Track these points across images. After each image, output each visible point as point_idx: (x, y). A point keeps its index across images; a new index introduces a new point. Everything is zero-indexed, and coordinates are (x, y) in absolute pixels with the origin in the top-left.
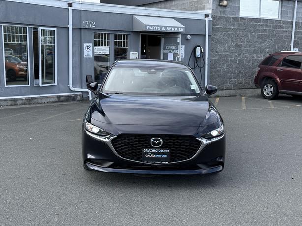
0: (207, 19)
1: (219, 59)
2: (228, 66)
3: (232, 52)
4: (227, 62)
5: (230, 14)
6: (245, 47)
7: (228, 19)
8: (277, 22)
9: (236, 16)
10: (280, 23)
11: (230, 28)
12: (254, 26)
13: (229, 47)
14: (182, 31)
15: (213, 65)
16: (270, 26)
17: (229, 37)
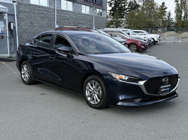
0: (15, 4)
1: (23, 31)
2: (27, 36)
3: (29, 27)
4: (27, 33)
5: (26, 2)
6: (35, 24)
7: (25, 5)
8: (48, 8)
9: (29, 3)
10: (49, 9)
11: (27, 11)
12: (38, 10)
13: (27, 23)
14: (7, 11)
15: (20, 35)
16: (45, 11)
17: (27, 17)
